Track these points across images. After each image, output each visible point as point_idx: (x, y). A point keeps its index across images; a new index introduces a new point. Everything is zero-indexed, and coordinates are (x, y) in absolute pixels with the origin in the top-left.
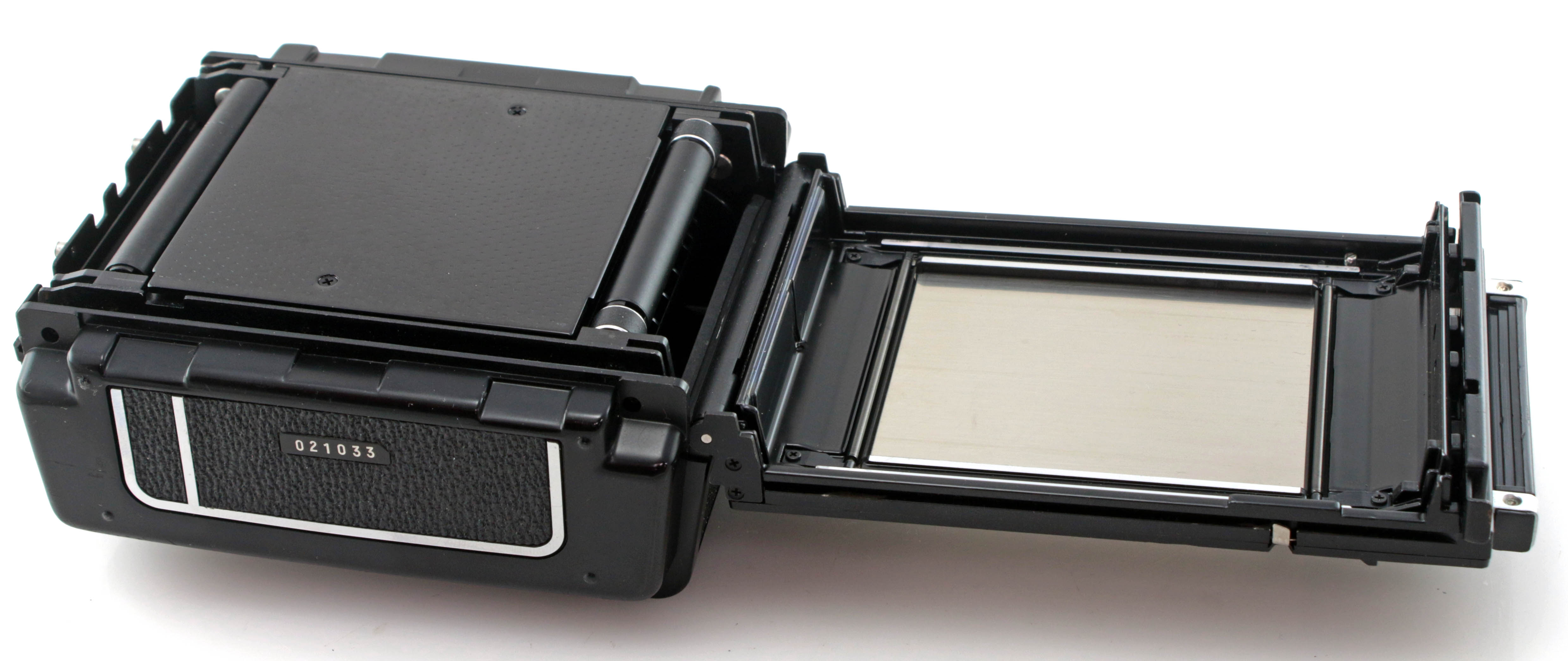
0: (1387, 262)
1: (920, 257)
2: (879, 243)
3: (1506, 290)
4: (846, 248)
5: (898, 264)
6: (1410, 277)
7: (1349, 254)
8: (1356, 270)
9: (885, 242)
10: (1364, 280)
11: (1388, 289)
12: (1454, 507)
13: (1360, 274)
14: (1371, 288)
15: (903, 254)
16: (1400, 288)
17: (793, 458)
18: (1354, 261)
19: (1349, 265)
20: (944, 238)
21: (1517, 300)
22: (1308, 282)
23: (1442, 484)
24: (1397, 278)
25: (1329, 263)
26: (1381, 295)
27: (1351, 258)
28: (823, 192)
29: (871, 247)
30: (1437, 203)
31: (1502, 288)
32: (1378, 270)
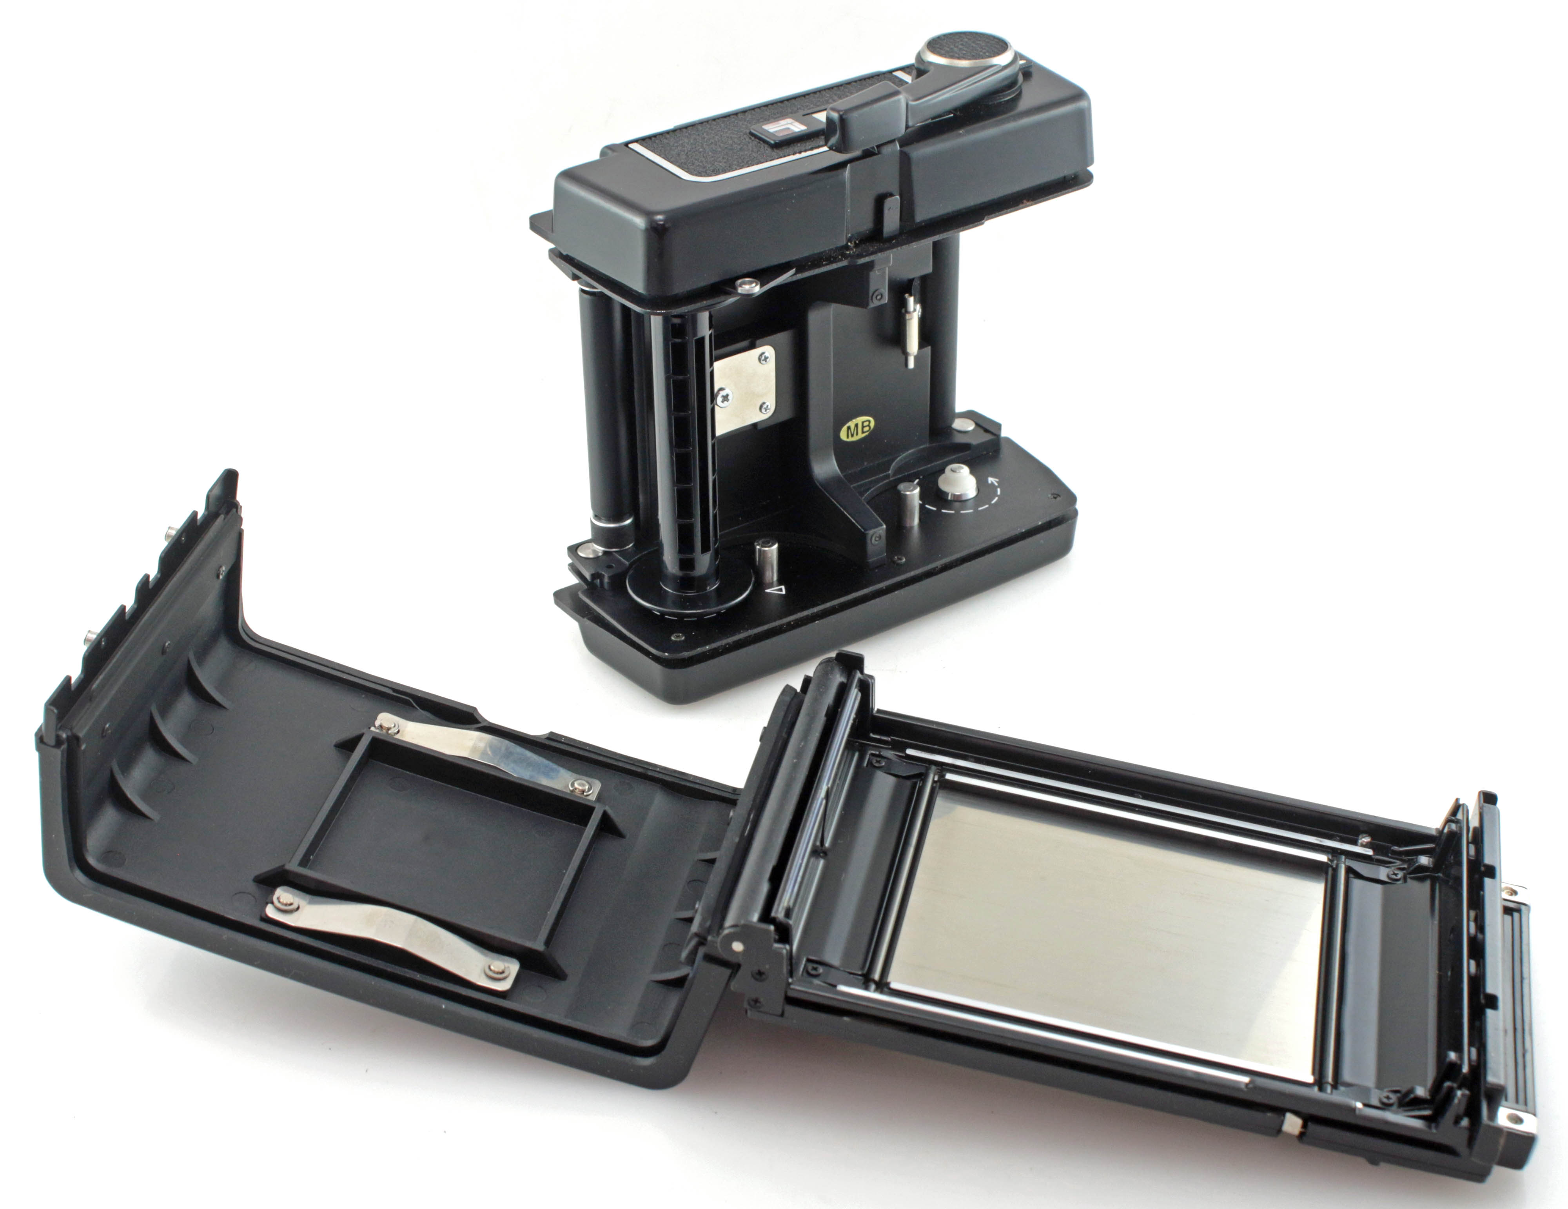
0: (1401, 849)
1: (944, 773)
2: (904, 751)
3: (1511, 895)
4: (870, 752)
5: (923, 777)
6: (1422, 868)
7: (1364, 835)
8: (1369, 852)
9: (910, 752)
10: (1375, 863)
11: (1399, 876)
12: (1465, 1122)
13: (1373, 857)
14: (1383, 873)
15: (926, 767)
16: (1411, 878)
17: (813, 972)
18: (1367, 843)
19: (1363, 846)
20: (968, 756)
21: (1523, 908)
22: (1323, 858)
23: (1460, 1101)
24: (1409, 867)
25: (1343, 840)
26: (1393, 882)
27: (1366, 839)
28: (860, 695)
29: (895, 755)
30: (1457, 800)
31: (1508, 892)
32: (1390, 855)
